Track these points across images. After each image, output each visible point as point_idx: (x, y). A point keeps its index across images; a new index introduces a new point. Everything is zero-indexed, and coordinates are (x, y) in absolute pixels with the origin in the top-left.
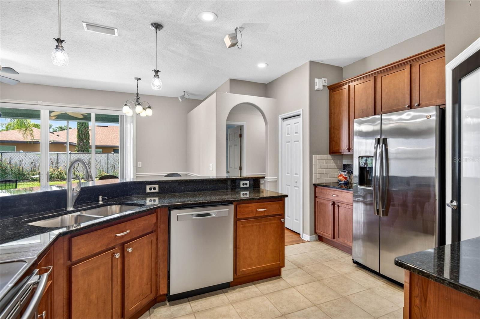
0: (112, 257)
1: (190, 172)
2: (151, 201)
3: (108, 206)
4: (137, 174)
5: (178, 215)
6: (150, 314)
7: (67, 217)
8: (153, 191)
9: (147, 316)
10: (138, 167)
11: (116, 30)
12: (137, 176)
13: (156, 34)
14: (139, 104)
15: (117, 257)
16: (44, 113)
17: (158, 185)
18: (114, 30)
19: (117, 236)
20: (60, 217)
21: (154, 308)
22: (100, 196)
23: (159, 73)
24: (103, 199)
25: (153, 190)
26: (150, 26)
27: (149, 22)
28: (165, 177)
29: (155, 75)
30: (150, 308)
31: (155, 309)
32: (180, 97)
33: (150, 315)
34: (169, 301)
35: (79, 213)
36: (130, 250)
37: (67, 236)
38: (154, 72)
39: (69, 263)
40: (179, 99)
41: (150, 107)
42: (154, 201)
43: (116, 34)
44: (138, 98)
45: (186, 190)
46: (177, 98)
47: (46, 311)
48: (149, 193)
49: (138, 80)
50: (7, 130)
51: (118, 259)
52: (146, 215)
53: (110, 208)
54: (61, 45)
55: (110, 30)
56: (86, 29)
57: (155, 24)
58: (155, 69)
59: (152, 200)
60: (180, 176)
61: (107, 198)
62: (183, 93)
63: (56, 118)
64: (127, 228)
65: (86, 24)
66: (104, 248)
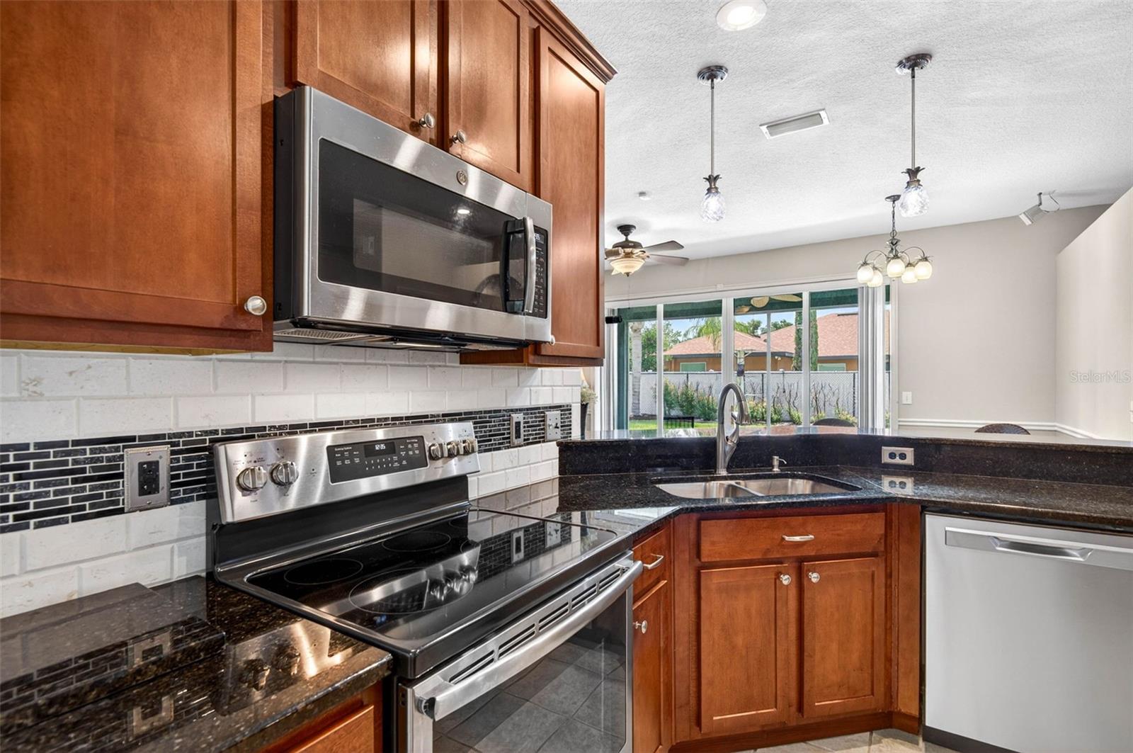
0: (775, 579)
1: (1067, 425)
2: (892, 484)
3: (789, 478)
4: (900, 419)
5: (948, 529)
6: (870, 743)
7: (714, 485)
8: (897, 461)
9: (864, 743)
10: (905, 402)
11: (822, 113)
12: (899, 425)
13: (913, 82)
14: (896, 257)
15: (785, 583)
16: (728, 305)
17: (913, 449)
18: (819, 114)
19: (783, 539)
20: (703, 484)
21: (886, 736)
22: (776, 457)
23: (920, 173)
24: (781, 464)
25: (898, 458)
26: (898, 70)
27: (893, 62)
28: (976, 432)
29: (908, 183)
30: (876, 730)
31: (887, 738)
32: (1024, 213)
33: (870, 745)
34: (924, 740)
35: (733, 482)
36: (814, 577)
37: (695, 516)
38: (907, 175)
39: (698, 563)
40: (1023, 217)
41: (925, 259)
42: (903, 485)
43: (826, 121)
44: (894, 243)
45: (998, 470)
46: (1016, 218)
47: (648, 622)
48: (887, 465)
49: (894, 202)
50: (699, 336)
51: (787, 586)
52: (858, 513)
53: (792, 483)
54: (714, 185)
55: (812, 118)
56: (768, 136)
57: (908, 59)
58: (911, 168)
59: (898, 483)
60: (1026, 432)
61: (786, 463)
62: (1037, 197)
63: (749, 311)
64: (809, 529)
65: (768, 127)
66: (758, 556)
